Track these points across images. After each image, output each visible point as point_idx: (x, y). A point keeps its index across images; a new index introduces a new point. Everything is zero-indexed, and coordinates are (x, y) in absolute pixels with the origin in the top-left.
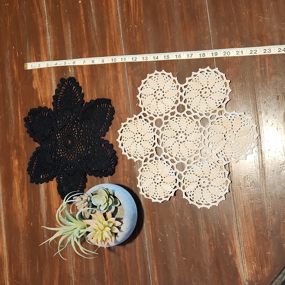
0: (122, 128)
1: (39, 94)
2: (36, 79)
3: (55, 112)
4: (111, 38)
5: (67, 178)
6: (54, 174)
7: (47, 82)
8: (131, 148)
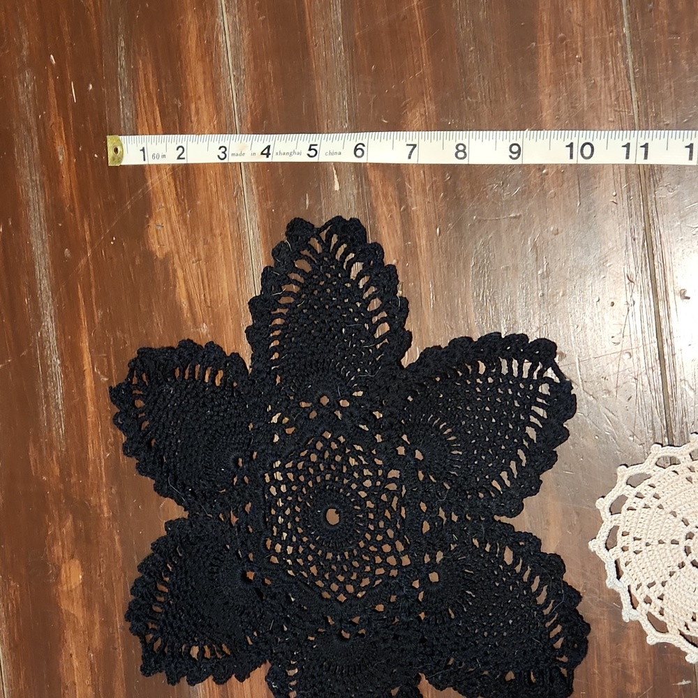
0: (620, 489)
1: (182, 283)
2: (163, 210)
3: (260, 372)
4: (563, 40)
5: (321, 683)
6: (259, 654)
7: (217, 232)
8: (666, 591)
